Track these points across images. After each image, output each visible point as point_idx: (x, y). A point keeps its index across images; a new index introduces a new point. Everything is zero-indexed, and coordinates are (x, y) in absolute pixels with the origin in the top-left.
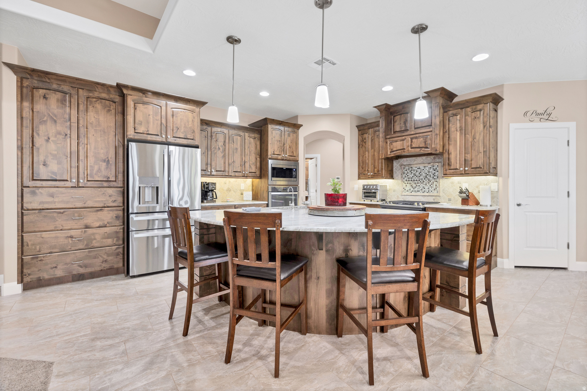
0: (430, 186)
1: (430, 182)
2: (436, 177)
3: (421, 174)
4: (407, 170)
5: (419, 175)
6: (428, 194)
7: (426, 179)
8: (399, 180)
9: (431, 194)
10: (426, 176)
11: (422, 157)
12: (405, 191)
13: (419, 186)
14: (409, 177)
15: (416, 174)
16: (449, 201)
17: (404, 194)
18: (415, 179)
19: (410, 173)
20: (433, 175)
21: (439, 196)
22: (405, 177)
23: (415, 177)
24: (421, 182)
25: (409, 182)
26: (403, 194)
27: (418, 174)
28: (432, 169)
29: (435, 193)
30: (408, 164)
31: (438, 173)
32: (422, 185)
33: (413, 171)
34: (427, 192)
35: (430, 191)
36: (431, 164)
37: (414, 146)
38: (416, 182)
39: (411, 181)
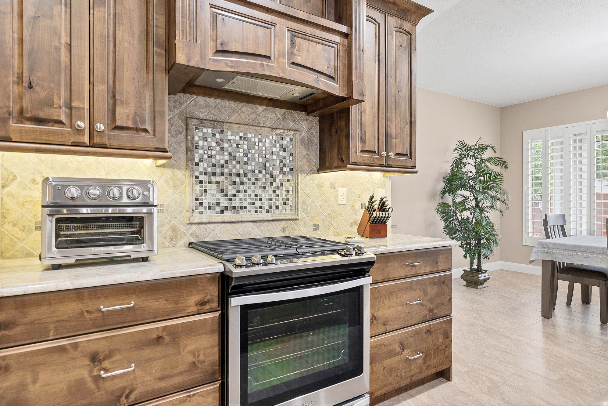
0: (274, 192)
1: (275, 180)
2: (288, 169)
3: (249, 155)
4: (209, 139)
5: (246, 159)
6: (269, 216)
7: (264, 172)
8: (179, 169)
9: (277, 215)
10: (264, 164)
11: (254, 106)
12: (201, 208)
13: (246, 191)
14: (214, 161)
15: (238, 154)
16: (314, 229)
17: (197, 218)
18: (234, 171)
19: (218, 149)
20: (281, 161)
21: (296, 220)
22: (201, 161)
23: (234, 162)
24: (250, 179)
25: (214, 179)
26: (196, 221)
27: (242, 155)
28: (278, 146)
29: (285, 212)
30: (213, 118)
31: (291, 158)
32: (253, 190)
33: (226, 145)
34: (267, 211)
35: (274, 208)
36: (278, 131)
37: (299, 60)
38: (238, 179)
39: (222, 174)
